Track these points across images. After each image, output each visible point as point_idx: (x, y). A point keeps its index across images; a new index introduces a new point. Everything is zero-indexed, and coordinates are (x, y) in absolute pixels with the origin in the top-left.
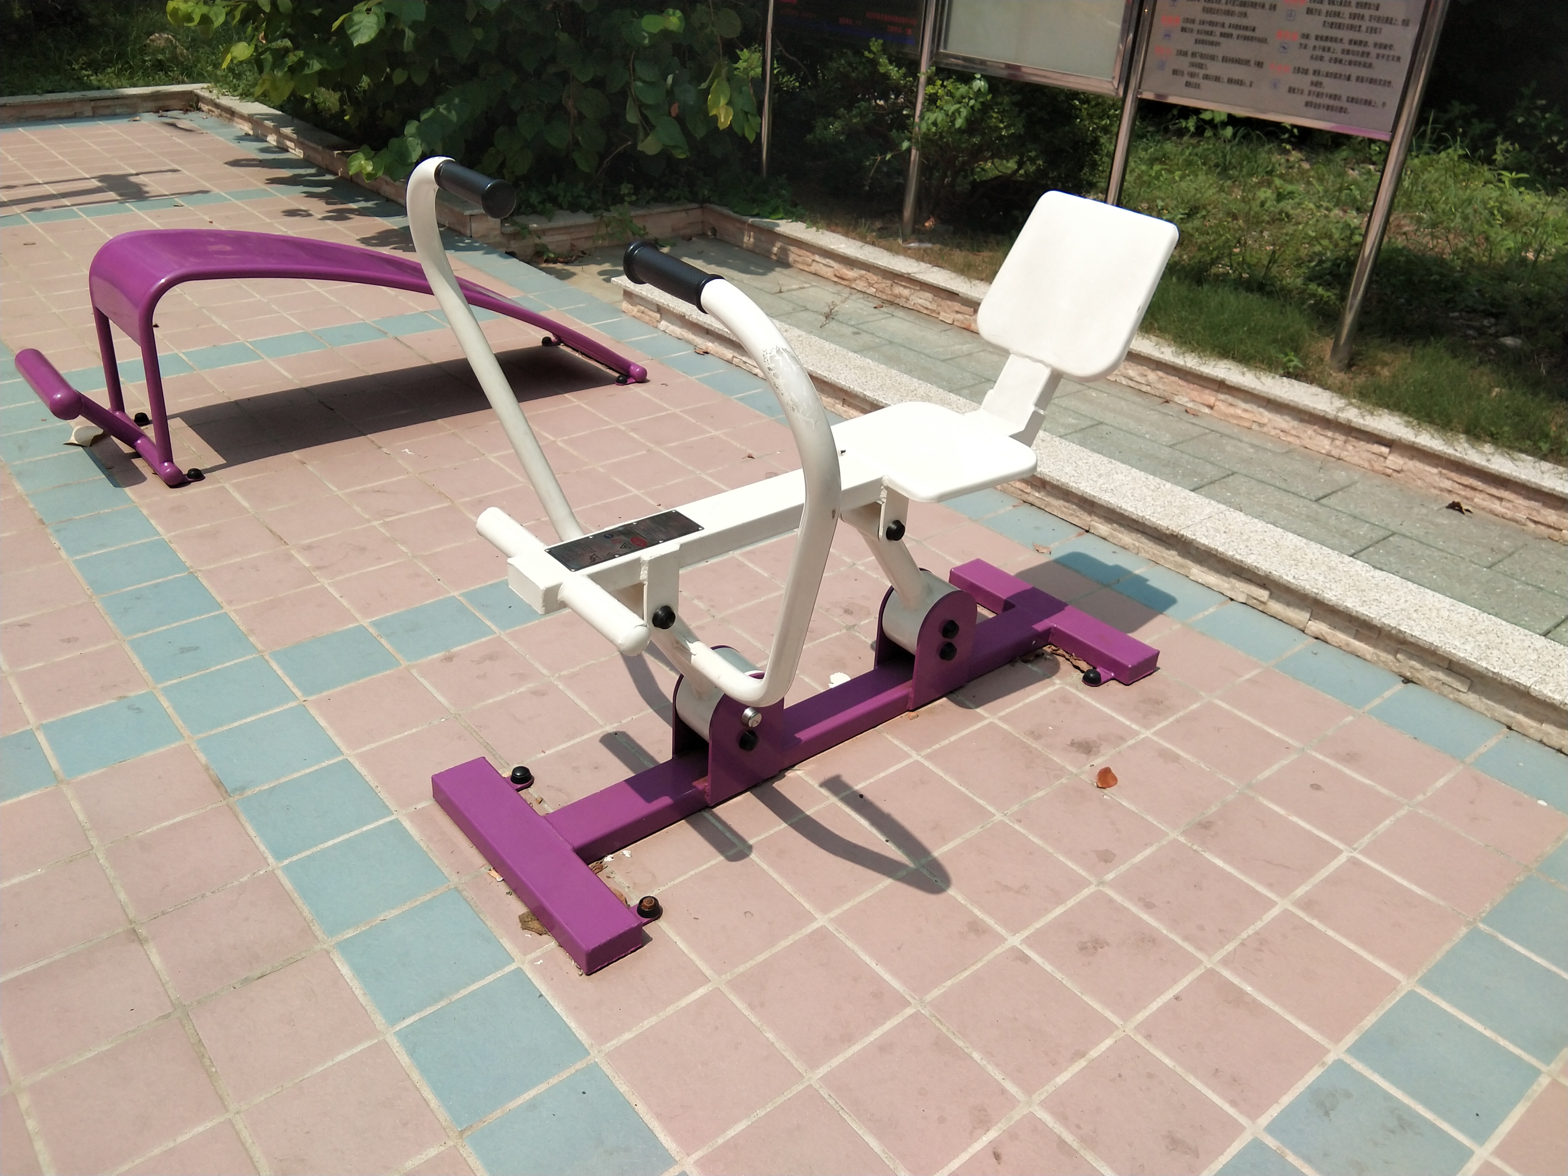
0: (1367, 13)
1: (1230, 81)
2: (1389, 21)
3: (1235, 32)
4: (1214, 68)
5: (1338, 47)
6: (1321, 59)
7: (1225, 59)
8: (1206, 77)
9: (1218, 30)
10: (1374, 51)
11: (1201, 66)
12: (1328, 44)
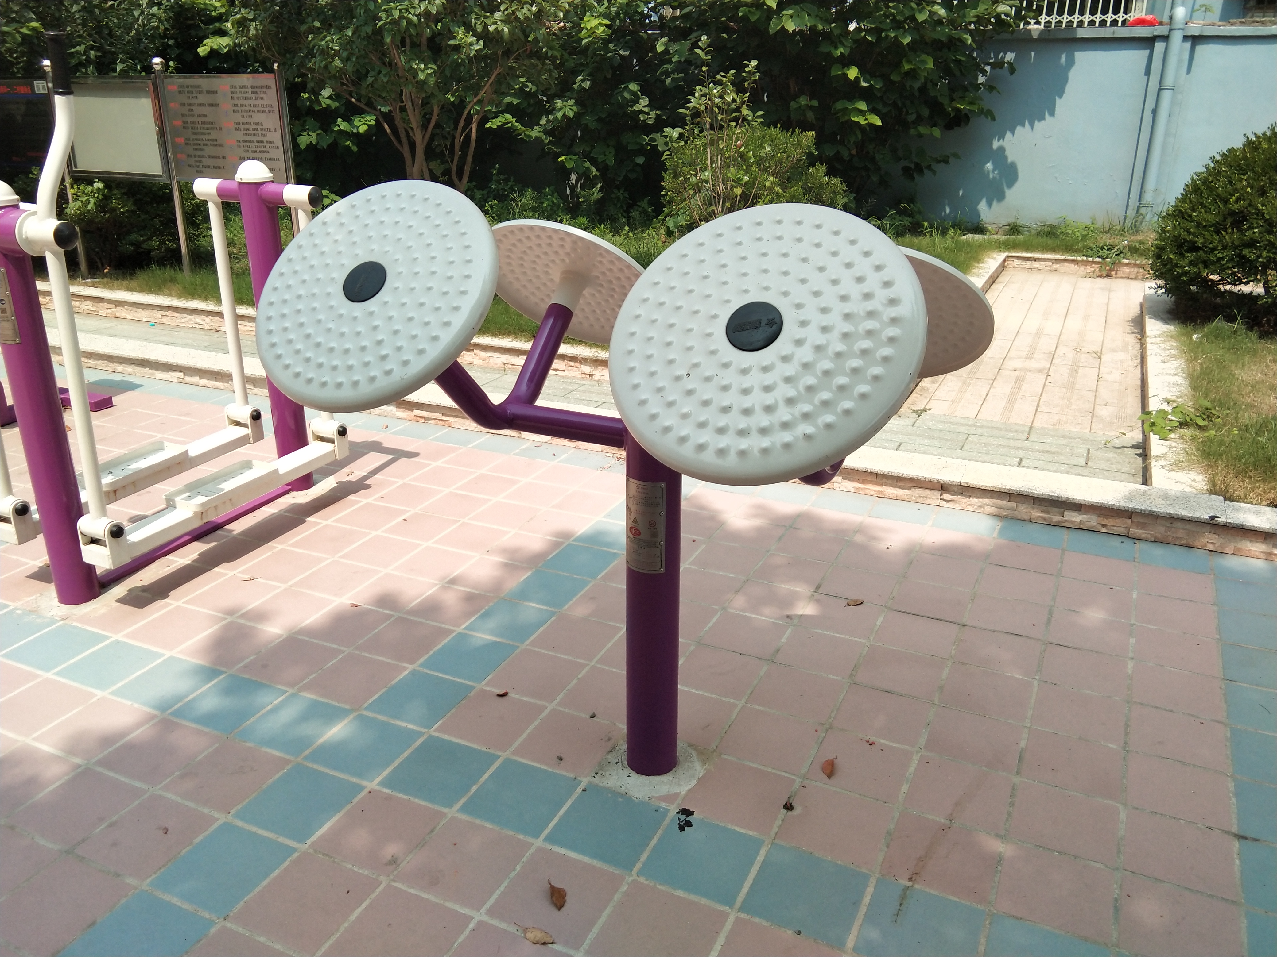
0: (259, 127)
1: (215, 167)
2: (268, 130)
3: (209, 143)
4: (207, 162)
5: (253, 145)
6: (248, 151)
7: (209, 157)
8: (204, 167)
9: (201, 143)
10: (268, 145)
11: (200, 161)
12: (248, 144)
